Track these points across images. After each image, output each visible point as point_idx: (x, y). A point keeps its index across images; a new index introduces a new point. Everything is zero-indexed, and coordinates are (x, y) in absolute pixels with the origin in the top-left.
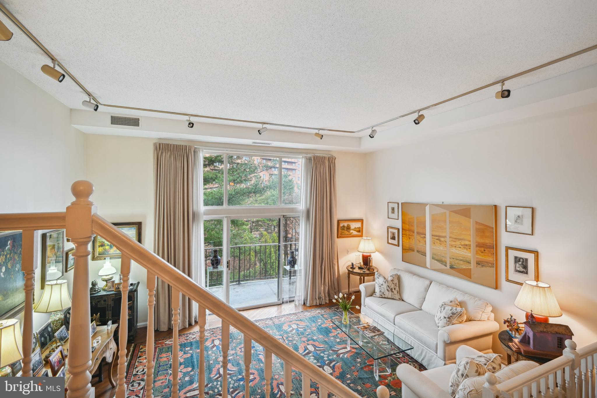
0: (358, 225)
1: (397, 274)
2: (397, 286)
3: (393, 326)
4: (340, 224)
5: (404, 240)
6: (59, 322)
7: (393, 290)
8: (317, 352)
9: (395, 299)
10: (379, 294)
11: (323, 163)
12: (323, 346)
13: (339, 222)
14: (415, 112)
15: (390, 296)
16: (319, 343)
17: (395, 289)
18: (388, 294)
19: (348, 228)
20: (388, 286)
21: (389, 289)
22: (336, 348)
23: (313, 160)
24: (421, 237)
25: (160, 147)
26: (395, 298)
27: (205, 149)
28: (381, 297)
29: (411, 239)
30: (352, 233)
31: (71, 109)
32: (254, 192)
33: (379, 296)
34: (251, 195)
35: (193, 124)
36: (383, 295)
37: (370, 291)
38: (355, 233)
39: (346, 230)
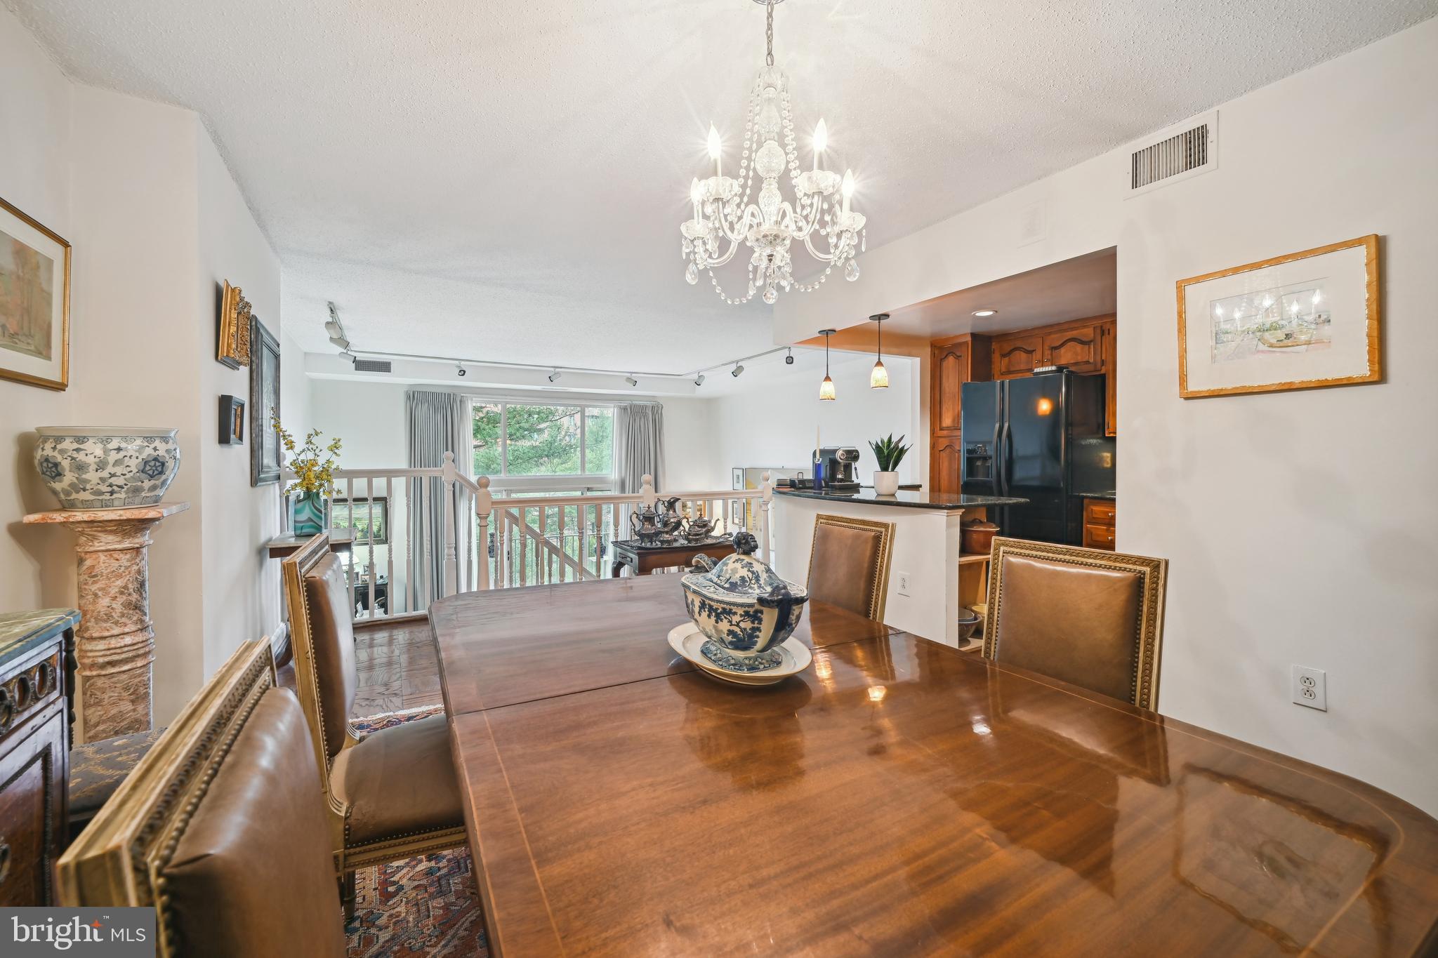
11: (644, 413)
14: (733, 362)
23: (629, 409)
25: (414, 396)
27: (475, 397)
31: (305, 353)
32: (547, 456)
34: (541, 461)
35: (465, 372)
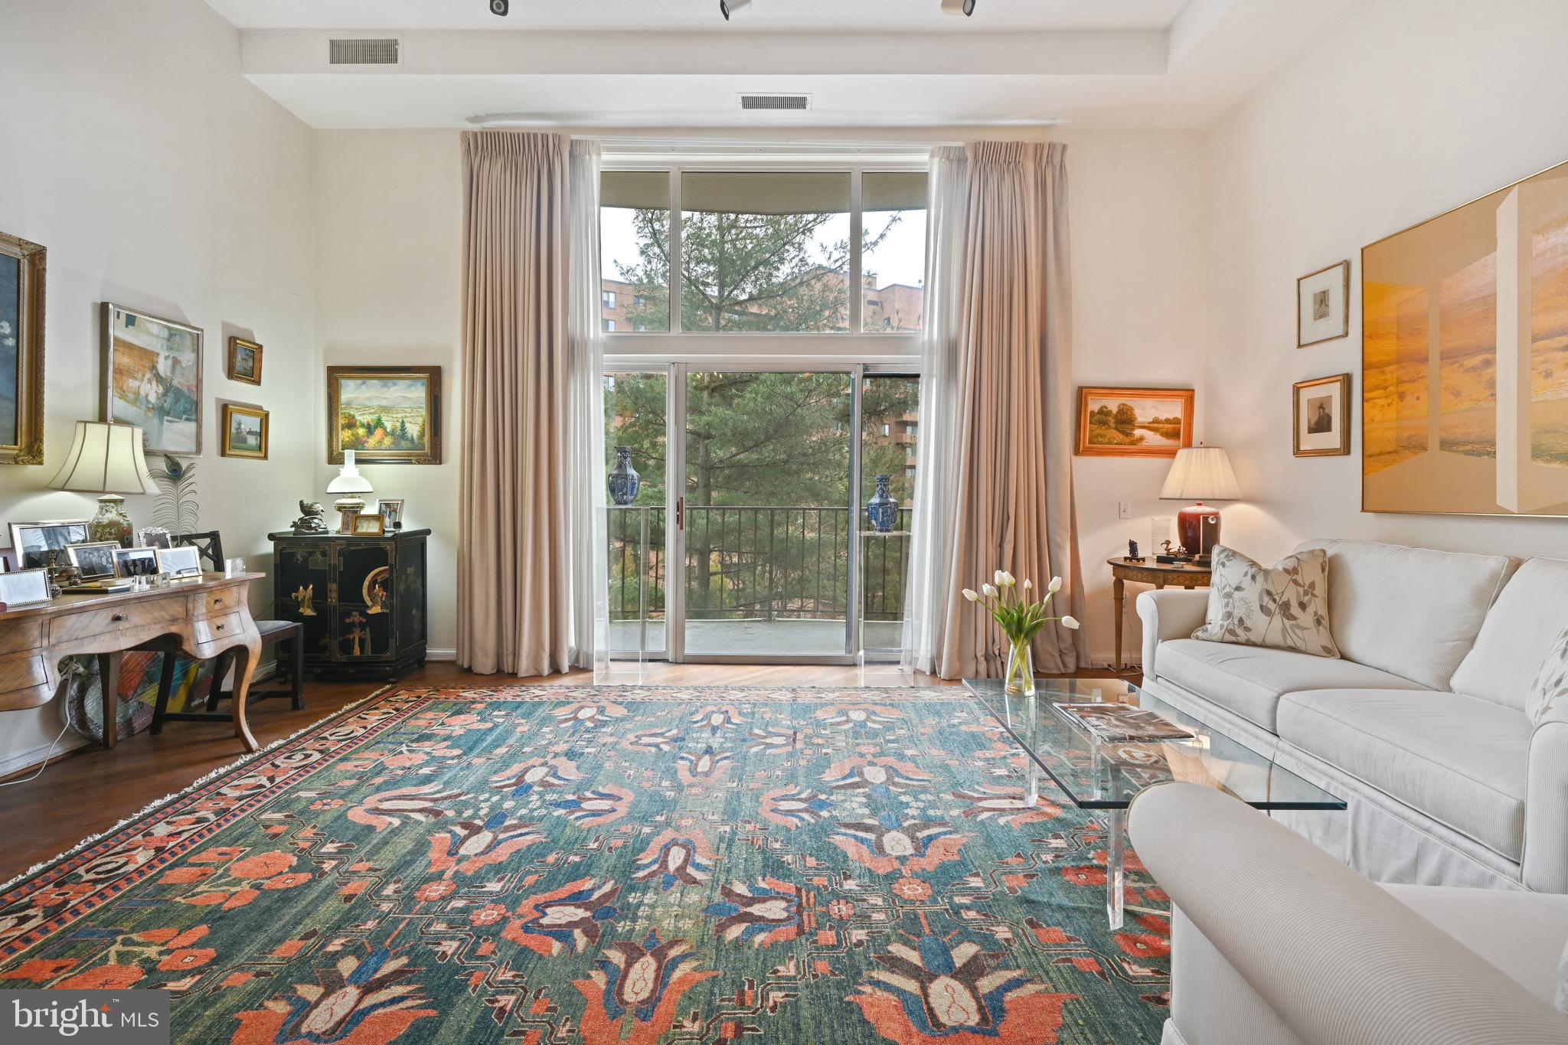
0: (1172, 410)
1: (1324, 552)
2: (1314, 595)
3: (1266, 742)
4: (1089, 401)
5: (1374, 412)
6: (108, 530)
7: (1295, 610)
8: (891, 788)
9: (1303, 648)
10: (1222, 627)
11: (1012, 164)
12: (927, 778)
13: (1082, 394)
15: (1275, 637)
16: (918, 767)
17: (1303, 606)
18: (1263, 626)
19: (1125, 420)
20: (1269, 593)
21: (1272, 606)
22: (974, 791)
23: (970, 158)
24: (1466, 370)
25: (476, 144)
26: (1299, 644)
27: (604, 149)
28: (1233, 639)
29: (1410, 399)
30: (1141, 439)
31: (239, 31)
33: (1219, 636)
35: (506, 3)
36: (1240, 632)
37: (1183, 617)
38: (1153, 439)
39: (1113, 425)
